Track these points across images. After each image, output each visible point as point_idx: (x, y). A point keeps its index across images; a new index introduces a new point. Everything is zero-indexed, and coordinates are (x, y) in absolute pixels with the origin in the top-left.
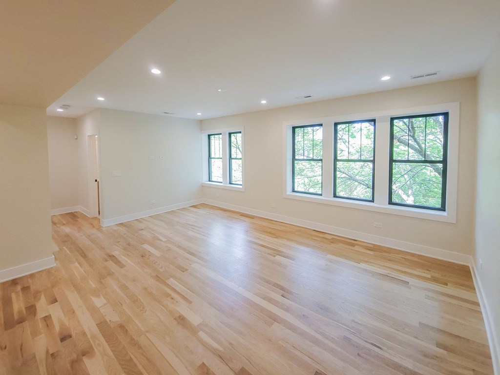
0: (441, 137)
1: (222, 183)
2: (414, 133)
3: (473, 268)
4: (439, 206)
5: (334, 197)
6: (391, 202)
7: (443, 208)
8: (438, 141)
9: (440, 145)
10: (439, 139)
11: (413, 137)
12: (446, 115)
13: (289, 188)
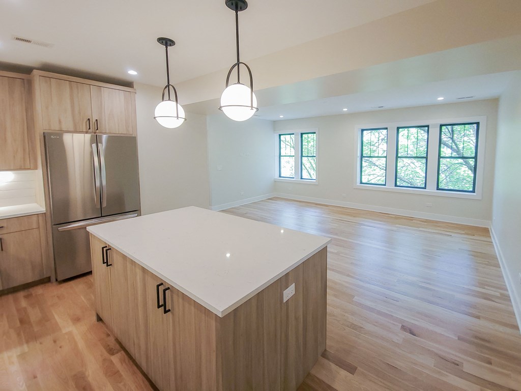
0: (474, 139)
1: (294, 178)
2: (453, 136)
3: (491, 229)
4: (471, 189)
5: (395, 186)
6: (438, 189)
7: (473, 191)
8: (471, 142)
9: (472, 146)
10: (472, 140)
11: (452, 138)
12: (478, 124)
13: (358, 181)
